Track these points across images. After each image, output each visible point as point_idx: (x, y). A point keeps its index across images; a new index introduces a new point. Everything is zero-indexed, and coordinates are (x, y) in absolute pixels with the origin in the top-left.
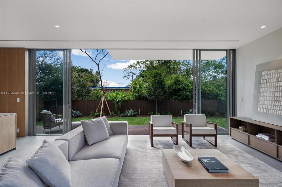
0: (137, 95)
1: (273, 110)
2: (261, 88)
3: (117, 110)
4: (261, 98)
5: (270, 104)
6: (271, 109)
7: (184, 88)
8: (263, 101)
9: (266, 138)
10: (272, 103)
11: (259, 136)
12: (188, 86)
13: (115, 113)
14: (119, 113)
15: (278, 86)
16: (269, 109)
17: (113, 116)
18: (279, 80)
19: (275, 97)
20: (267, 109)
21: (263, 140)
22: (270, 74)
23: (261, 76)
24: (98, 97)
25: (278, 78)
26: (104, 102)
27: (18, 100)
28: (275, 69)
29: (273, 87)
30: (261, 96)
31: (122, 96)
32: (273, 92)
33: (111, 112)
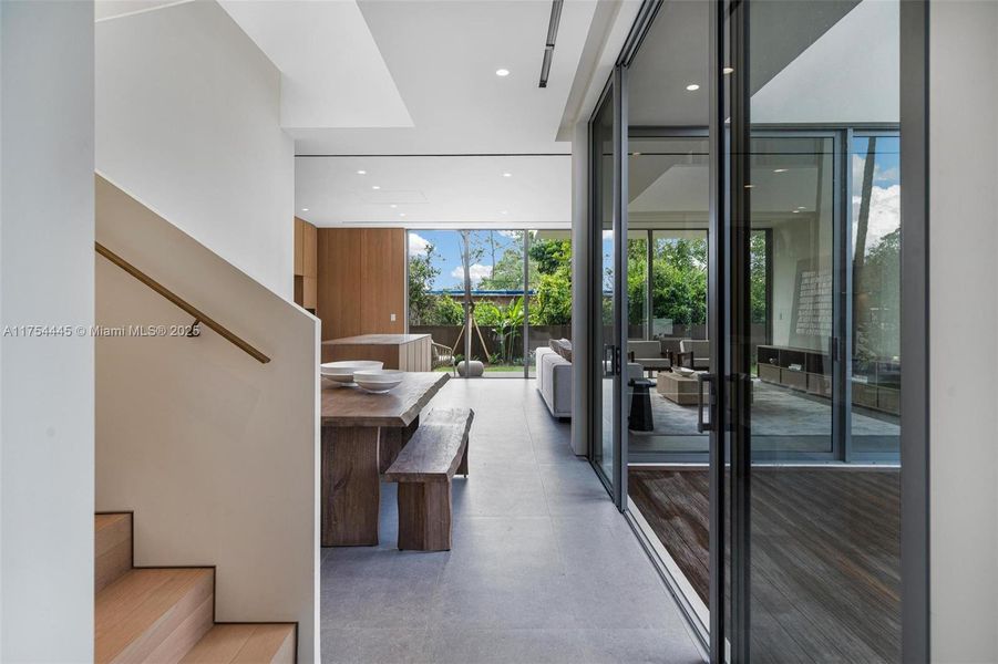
0: (553, 311)
2: (801, 297)
3: (503, 352)
7: (673, 294)
9: (799, 368)
11: (792, 367)
12: (684, 289)
13: (499, 357)
14: (510, 357)
17: (497, 364)
21: (794, 371)
23: (801, 279)
24: (449, 319)
26: (474, 329)
27: (393, 317)
30: (800, 310)
31: (517, 315)
33: (491, 353)
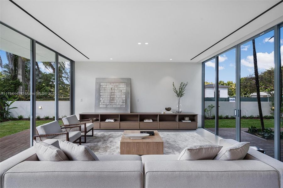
1: (110, 105)
2: (101, 93)
4: (101, 99)
5: (108, 102)
6: (109, 105)
8: (103, 101)
9: (112, 121)
10: (109, 101)
11: (107, 121)
15: (112, 92)
16: (108, 105)
18: (113, 89)
19: (111, 98)
20: (106, 105)
22: (107, 85)
23: (100, 85)
25: (112, 88)
28: (110, 83)
29: (109, 93)
30: (101, 98)
32: (109, 95)
